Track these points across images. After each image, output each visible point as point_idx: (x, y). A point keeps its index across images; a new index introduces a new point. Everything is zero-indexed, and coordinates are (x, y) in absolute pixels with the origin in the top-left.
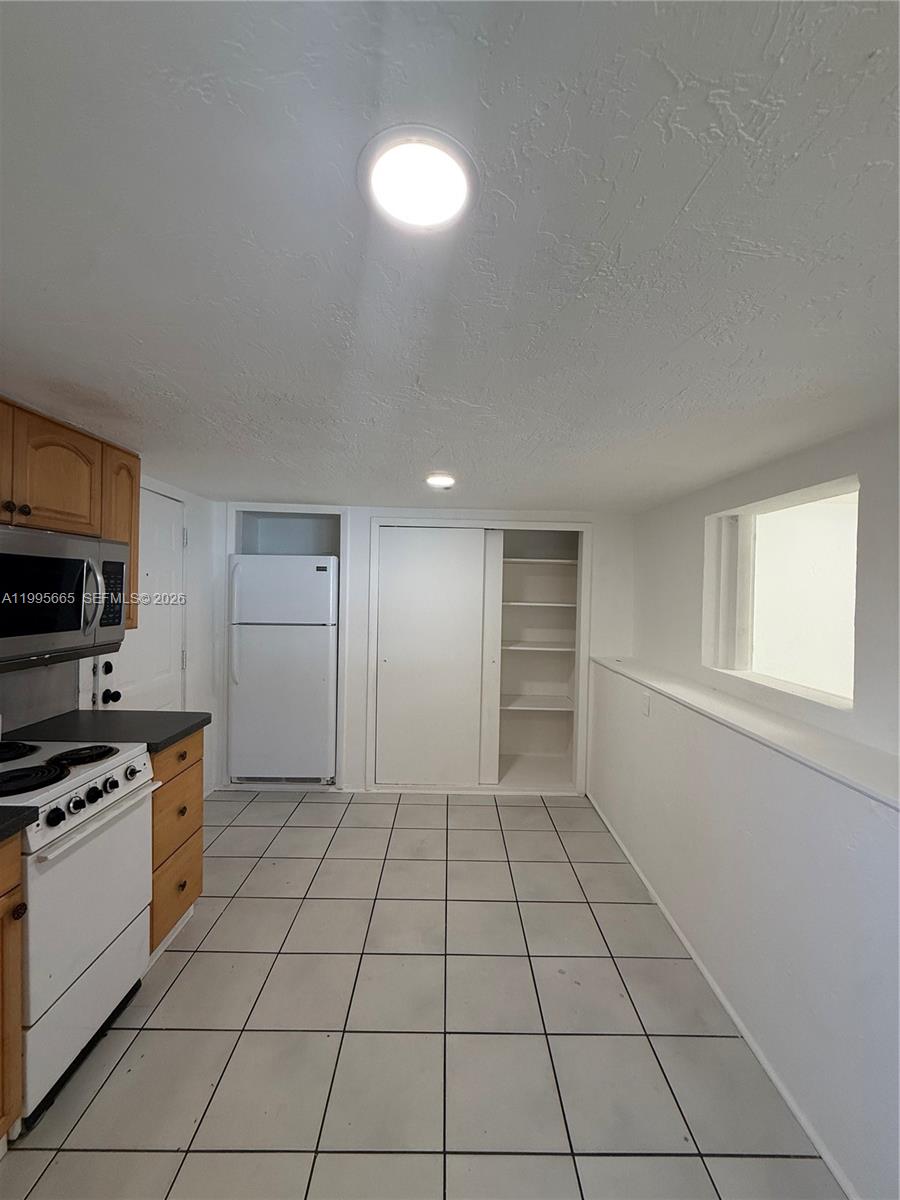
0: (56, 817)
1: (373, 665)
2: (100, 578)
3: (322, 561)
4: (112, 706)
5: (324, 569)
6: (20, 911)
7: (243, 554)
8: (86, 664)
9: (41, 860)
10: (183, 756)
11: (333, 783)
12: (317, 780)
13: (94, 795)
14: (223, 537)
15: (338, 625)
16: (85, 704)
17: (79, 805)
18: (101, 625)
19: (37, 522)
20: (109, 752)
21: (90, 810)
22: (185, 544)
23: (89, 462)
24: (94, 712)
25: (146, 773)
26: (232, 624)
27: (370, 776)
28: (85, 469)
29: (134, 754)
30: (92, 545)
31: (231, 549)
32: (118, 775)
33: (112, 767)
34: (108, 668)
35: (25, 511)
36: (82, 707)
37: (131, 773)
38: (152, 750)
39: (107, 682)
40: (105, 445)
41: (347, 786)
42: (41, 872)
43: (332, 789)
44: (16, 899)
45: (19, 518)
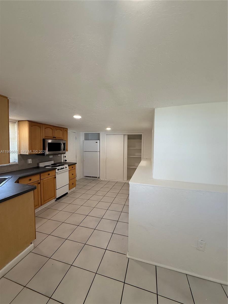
0: (58, 170)
1: (105, 158)
2: (63, 145)
3: (96, 141)
4: (66, 162)
5: (97, 142)
6: (55, 177)
7: (86, 140)
8: (62, 155)
9: (57, 173)
10: (73, 167)
11: (99, 178)
12: (97, 177)
13: (62, 169)
14: (82, 138)
15: (99, 152)
16: (63, 161)
17: (61, 169)
18: (63, 150)
19: (57, 139)
20: (64, 165)
21: (61, 170)
22: (76, 139)
23: (62, 131)
24: (64, 162)
25: (68, 168)
26: (84, 151)
27: (105, 177)
28: (61, 131)
29: (67, 166)
30: (62, 141)
31: (84, 139)
32: (65, 167)
33: (64, 166)
34: (65, 157)
35: (55, 138)
36: (62, 161)
37: (66, 168)
38: (69, 166)
39: (65, 159)
40: (63, 128)
41: (101, 179)
42: (57, 175)
43: (99, 179)
44: (55, 176)
45: (55, 139)
